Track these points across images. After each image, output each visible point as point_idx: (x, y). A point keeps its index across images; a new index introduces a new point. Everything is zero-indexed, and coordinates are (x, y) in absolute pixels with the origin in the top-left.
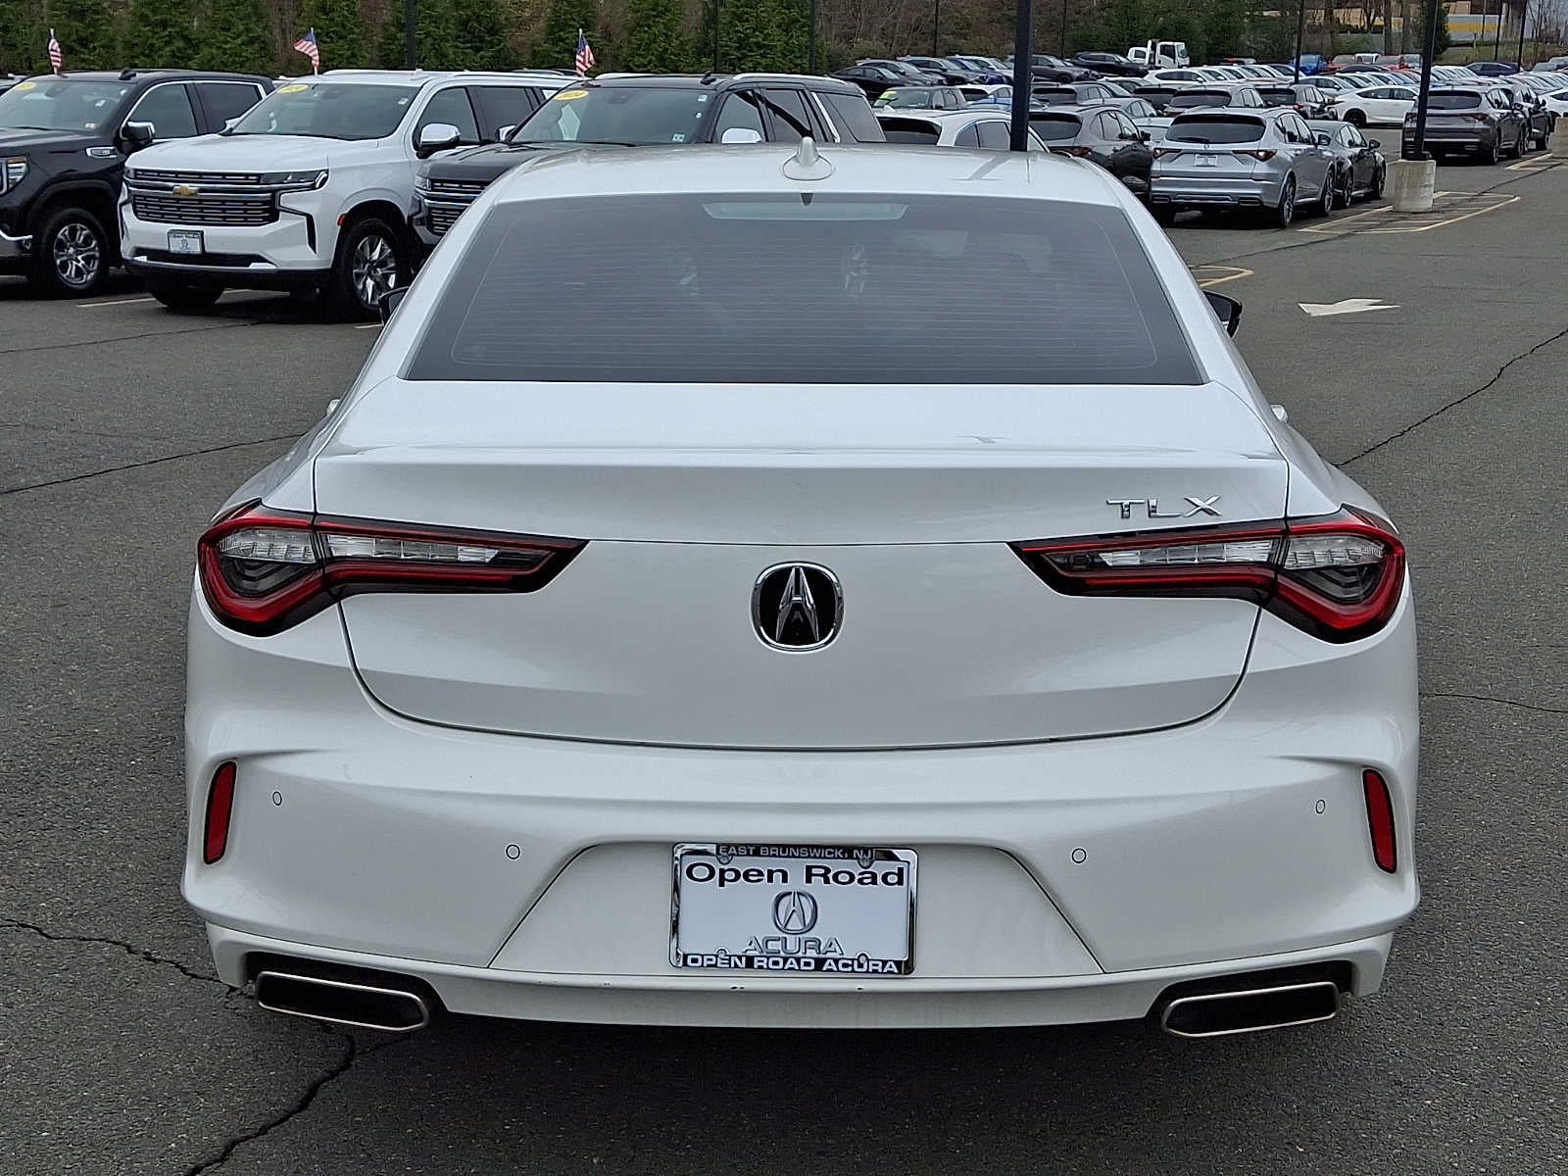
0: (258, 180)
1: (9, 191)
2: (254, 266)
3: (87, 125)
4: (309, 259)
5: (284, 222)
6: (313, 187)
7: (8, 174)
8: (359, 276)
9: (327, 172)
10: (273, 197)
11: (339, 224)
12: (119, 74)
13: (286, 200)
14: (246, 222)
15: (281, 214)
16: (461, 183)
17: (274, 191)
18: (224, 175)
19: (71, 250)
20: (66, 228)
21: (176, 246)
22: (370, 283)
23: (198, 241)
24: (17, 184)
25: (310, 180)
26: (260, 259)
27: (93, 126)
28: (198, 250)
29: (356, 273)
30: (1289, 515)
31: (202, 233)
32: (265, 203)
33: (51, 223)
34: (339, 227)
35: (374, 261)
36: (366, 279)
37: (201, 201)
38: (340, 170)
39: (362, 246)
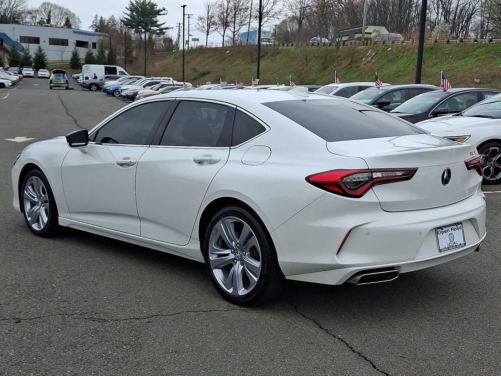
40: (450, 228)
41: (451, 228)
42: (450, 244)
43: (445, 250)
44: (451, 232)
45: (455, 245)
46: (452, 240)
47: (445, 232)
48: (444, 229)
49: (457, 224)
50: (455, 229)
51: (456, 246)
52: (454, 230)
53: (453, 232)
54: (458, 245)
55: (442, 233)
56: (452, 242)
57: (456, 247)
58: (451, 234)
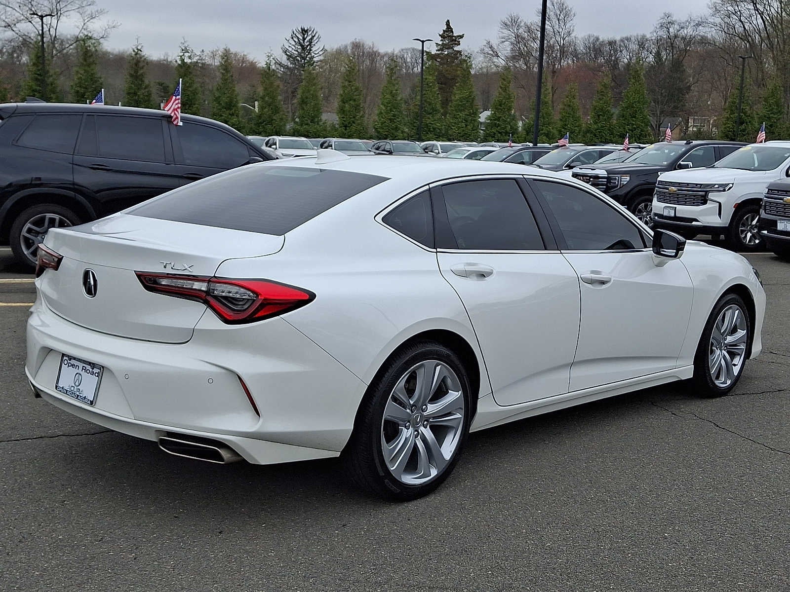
0: (701, 186)
1: (620, 187)
2: (694, 223)
3: (664, 163)
4: (718, 222)
5: (709, 205)
6: (724, 190)
7: (621, 181)
8: (742, 231)
9: (733, 184)
10: (706, 194)
11: (734, 207)
12: (685, 142)
13: (711, 196)
14: (693, 204)
15: (708, 201)
16: (778, 191)
17: (706, 192)
18: (688, 184)
19: (645, 213)
20: (643, 204)
21: (666, 214)
22: (749, 235)
23: (673, 211)
24: (624, 185)
25: (723, 188)
26: (697, 221)
27: (666, 163)
28: (673, 215)
29: (741, 230)
30: (216, 275)
31: (676, 208)
32: (702, 196)
33: (637, 202)
34: (734, 209)
35: (753, 225)
36: (748, 233)
37: (678, 195)
38: (739, 184)
39: (747, 218)
40: (81, 365)
41: (83, 367)
42: (72, 388)
43: (61, 391)
44: (80, 371)
45: (78, 393)
46: (77, 384)
47: (73, 365)
48: (73, 362)
49: (93, 365)
50: (88, 371)
51: (78, 396)
52: (86, 370)
53: (83, 373)
54: (81, 396)
55: (68, 366)
56: (76, 387)
57: (77, 398)
58: (80, 374)
